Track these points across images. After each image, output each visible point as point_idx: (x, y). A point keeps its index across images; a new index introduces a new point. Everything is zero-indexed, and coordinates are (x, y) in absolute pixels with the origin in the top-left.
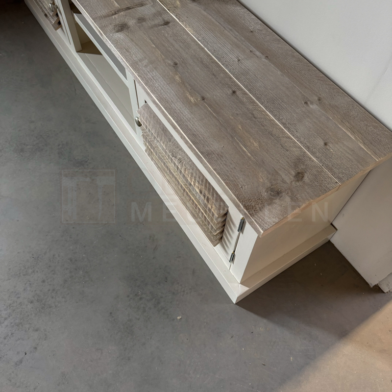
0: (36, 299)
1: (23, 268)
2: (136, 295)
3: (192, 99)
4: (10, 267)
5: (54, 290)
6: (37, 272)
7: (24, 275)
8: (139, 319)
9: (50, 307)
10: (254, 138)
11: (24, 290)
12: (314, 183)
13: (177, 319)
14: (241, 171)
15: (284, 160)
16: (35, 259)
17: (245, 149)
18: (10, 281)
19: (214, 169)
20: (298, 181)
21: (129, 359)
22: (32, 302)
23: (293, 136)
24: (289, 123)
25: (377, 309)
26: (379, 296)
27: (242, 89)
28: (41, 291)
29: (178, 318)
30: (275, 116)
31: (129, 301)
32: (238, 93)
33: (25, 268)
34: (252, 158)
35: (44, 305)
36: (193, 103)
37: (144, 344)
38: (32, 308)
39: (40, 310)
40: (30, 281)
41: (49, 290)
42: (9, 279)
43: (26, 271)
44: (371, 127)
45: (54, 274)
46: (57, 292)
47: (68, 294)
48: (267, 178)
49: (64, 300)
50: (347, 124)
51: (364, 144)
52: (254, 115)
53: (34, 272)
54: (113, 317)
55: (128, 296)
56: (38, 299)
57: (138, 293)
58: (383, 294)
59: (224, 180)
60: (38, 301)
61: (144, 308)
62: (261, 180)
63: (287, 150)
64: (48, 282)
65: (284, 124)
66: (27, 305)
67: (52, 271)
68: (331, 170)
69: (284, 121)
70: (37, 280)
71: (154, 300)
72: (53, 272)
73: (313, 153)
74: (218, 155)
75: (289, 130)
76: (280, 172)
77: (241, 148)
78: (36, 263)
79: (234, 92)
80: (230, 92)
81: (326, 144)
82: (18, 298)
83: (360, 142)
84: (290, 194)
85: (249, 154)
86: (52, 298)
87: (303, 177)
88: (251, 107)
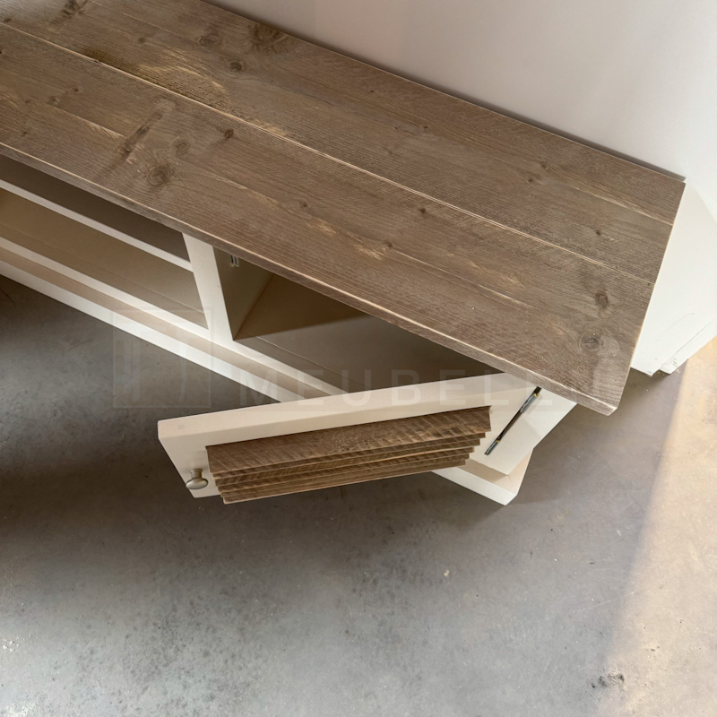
0: (216, 688)
1: (155, 657)
2: (364, 581)
3: (374, 254)
4: (131, 669)
5: (233, 656)
6: (185, 646)
7: (166, 665)
8: (393, 613)
9: (248, 685)
10: (504, 273)
11: (185, 687)
12: (625, 300)
13: (445, 578)
14: (526, 333)
15: (566, 286)
16: (164, 629)
17: (506, 297)
18: (149, 689)
19: (488, 351)
20: (604, 307)
21: (420, 678)
22: (212, 698)
23: (550, 241)
24: (532, 225)
25: (673, 401)
26: (665, 383)
27: (431, 202)
28: (214, 671)
29: (446, 574)
30: (504, 222)
31: (361, 595)
32: (428, 208)
33: (160, 654)
34: (525, 305)
35: (236, 687)
36: (380, 259)
37: (425, 643)
38: (220, 706)
39: (235, 701)
40: (183, 669)
41: (226, 661)
42: (146, 689)
43: (165, 656)
44: (633, 178)
45: (214, 631)
46: (240, 656)
47: (261, 646)
48: (567, 326)
49: (260, 660)
50: (603, 188)
51: (642, 208)
52: (477, 235)
53: (178, 650)
54: (354, 635)
55: (354, 591)
56: (219, 687)
57: (364, 575)
58: (669, 377)
59: (513, 360)
60: (220, 689)
61: (388, 592)
62: (561, 333)
63: (560, 268)
64: (215, 650)
65: (525, 229)
66: (208, 708)
67: (208, 629)
68: (631, 270)
69: (522, 224)
70: (194, 659)
71: (395, 571)
72: (211, 630)
73: (593, 255)
74: (476, 325)
75: (539, 235)
76: (575, 308)
77: (499, 297)
78: (170, 633)
79: (423, 211)
80: (416, 213)
81: (598, 233)
82: (184, 706)
83: (636, 208)
84: (610, 334)
85: (517, 302)
86: (241, 669)
87: (606, 298)
88: (463, 224)
